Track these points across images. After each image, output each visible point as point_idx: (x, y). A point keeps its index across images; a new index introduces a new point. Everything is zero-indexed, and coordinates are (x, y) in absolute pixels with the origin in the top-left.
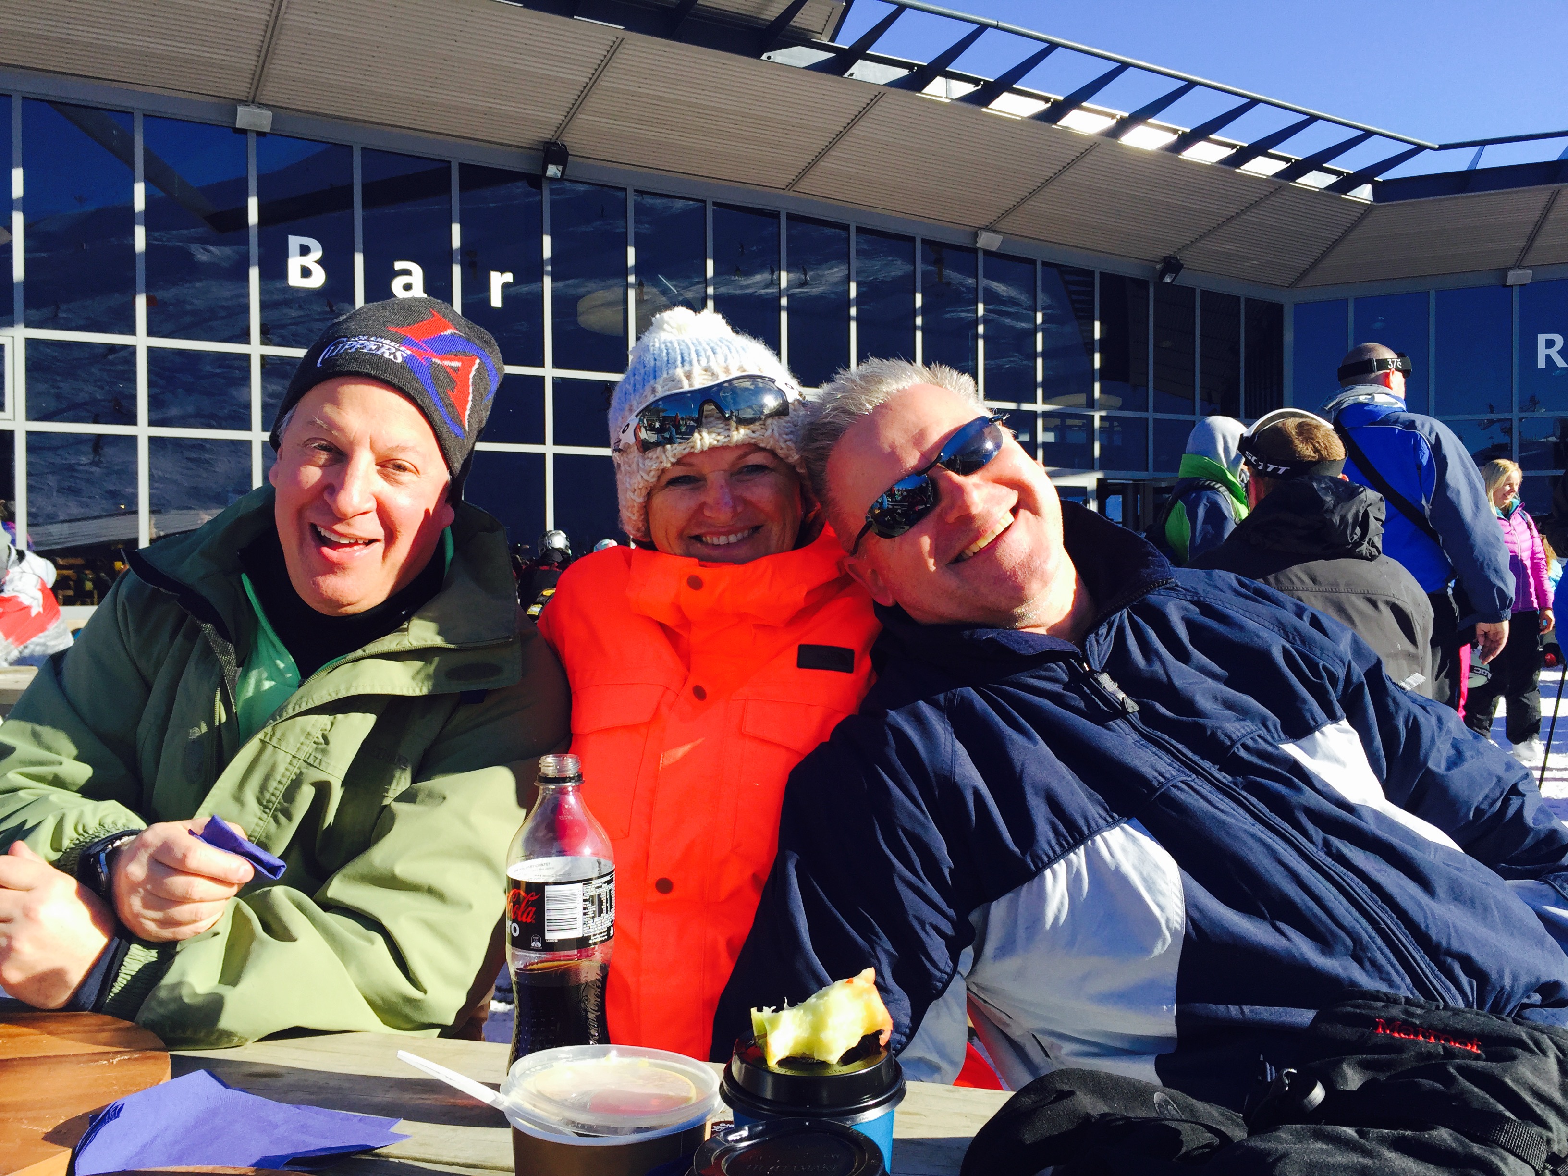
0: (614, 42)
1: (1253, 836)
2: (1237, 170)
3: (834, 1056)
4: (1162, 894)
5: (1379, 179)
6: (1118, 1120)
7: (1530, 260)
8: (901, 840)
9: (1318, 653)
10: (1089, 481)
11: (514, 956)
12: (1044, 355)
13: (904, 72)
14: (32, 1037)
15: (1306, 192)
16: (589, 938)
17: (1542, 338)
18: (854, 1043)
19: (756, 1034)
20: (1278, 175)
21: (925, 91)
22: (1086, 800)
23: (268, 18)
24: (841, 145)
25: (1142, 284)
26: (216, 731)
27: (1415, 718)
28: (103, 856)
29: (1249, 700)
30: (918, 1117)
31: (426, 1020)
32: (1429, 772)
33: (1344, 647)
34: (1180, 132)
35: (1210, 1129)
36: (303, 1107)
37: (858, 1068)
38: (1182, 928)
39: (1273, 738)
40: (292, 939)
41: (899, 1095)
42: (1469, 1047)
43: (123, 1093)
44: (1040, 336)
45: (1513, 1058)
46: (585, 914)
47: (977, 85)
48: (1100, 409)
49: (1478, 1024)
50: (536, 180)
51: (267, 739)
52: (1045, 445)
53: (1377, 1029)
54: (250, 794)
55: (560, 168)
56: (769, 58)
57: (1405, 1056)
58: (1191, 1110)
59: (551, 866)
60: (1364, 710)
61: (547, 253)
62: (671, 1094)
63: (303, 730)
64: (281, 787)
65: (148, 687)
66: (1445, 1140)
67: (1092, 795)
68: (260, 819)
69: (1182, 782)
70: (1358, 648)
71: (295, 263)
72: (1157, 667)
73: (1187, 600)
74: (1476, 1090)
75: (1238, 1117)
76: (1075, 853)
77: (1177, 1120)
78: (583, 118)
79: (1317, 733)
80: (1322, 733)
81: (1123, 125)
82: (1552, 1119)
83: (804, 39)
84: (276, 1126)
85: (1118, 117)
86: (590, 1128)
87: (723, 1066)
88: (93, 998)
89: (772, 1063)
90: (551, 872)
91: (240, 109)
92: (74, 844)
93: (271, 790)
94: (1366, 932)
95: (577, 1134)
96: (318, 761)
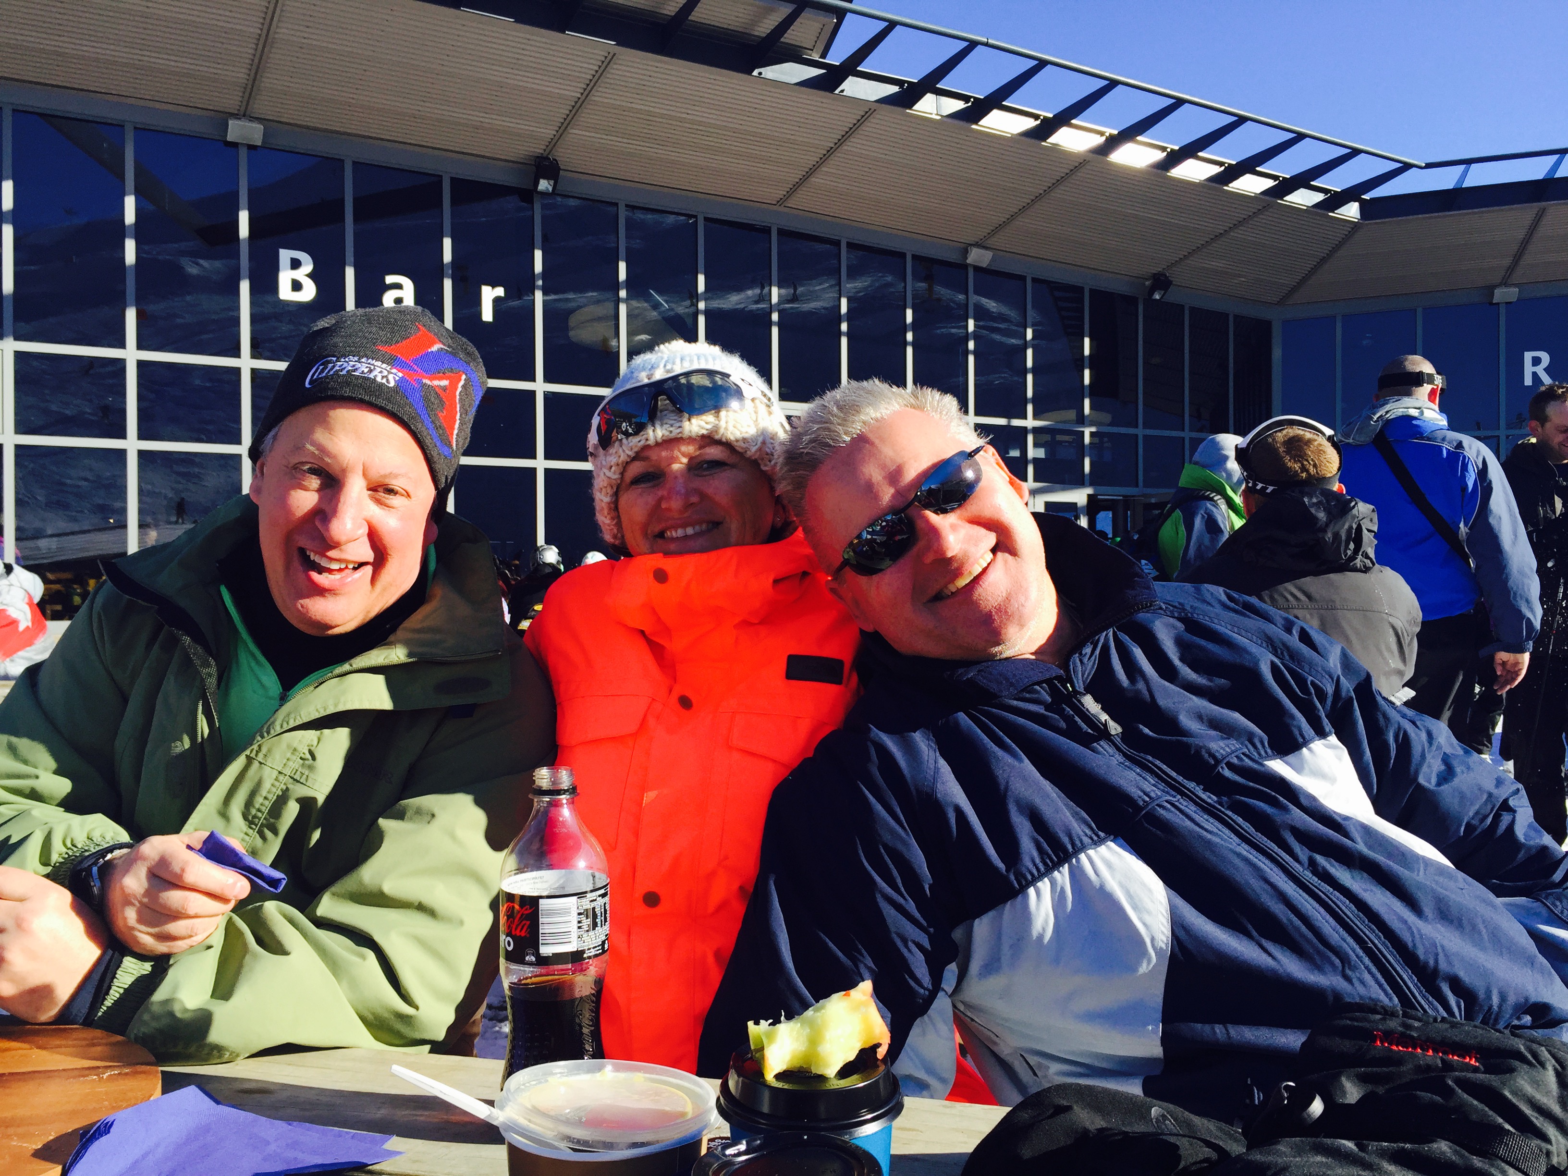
0: (606, 57)
1: (1239, 855)
2: (1225, 188)
3: (831, 1070)
4: (1149, 912)
5: (1366, 197)
6: (1116, 1134)
7: (1516, 278)
8: (883, 858)
9: (1307, 668)
10: (1079, 496)
11: (508, 971)
12: (1034, 370)
13: (894, 89)
14: (21, 1052)
15: (1294, 210)
16: (583, 952)
17: (1528, 356)
18: (852, 1056)
19: (752, 1048)
20: (1266, 193)
21: (916, 107)
22: (1071, 818)
23: (259, 32)
24: (834, 161)
25: (1131, 301)
26: (197, 747)
27: (1405, 733)
28: (95, 869)
29: (1237, 717)
30: (914, 1132)
31: (418, 1036)
32: (1419, 786)
33: (1334, 662)
34: (1169, 150)
35: (1209, 1144)
36: (295, 1123)
37: (856, 1082)
38: (1167, 947)
39: (1259, 754)
40: (285, 953)
41: (896, 1110)
42: (1468, 1060)
43: (113, 1108)
44: (1030, 352)
45: (1512, 1070)
46: (579, 928)
47: (967, 102)
48: (1091, 425)
49: (1476, 1037)
50: (528, 194)
51: (253, 755)
52: (1036, 461)
53: (1375, 1042)
54: (236, 810)
55: (552, 182)
56: (760, 74)
57: (1403, 1069)
58: (1189, 1125)
59: (545, 879)
60: (1354, 724)
61: (538, 267)
62: (667, 1109)
63: (289, 746)
64: (267, 803)
65: (125, 700)
66: (1444, 1153)
67: (1077, 814)
68: (246, 834)
69: (1167, 801)
70: (1347, 663)
71: (285, 277)
72: (1141, 685)
73: (1173, 617)
74: (1475, 1102)
75: (1238, 1132)
76: (1059, 872)
77: (1177, 1135)
78: (574, 132)
79: (1304, 749)
80: (1310, 750)
81: (1112, 143)
82: (1552, 1131)
83: (795, 55)
84: (268, 1143)
85: (1107, 134)
86: (586, 1143)
87: (719, 1081)
88: (85, 1011)
89: (769, 1078)
90: (545, 886)
91: (230, 122)
92: (64, 858)
93: (257, 806)
94: (1354, 951)
95: (572, 1149)
96: (305, 777)
